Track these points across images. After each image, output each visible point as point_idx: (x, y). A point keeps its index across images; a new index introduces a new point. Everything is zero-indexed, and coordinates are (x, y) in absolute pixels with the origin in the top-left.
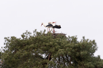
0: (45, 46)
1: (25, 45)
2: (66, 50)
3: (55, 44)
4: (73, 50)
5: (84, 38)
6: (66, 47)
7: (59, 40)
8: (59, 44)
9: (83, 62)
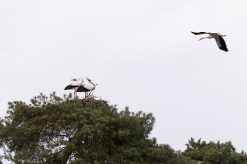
0: (65, 118)
2: (96, 126)
3: (81, 116)
5: (127, 108)
7: (88, 111)
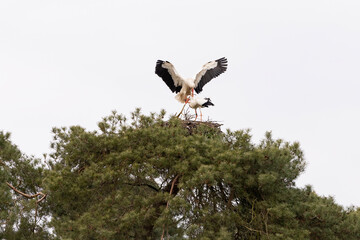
0: (164, 154)
1: (108, 152)
2: (220, 168)
3: (191, 150)
4: (239, 170)
5: (268, 135)
6: (220, 160)
7: (201, 141)
8: (201, 150)
9: (264, 203)
